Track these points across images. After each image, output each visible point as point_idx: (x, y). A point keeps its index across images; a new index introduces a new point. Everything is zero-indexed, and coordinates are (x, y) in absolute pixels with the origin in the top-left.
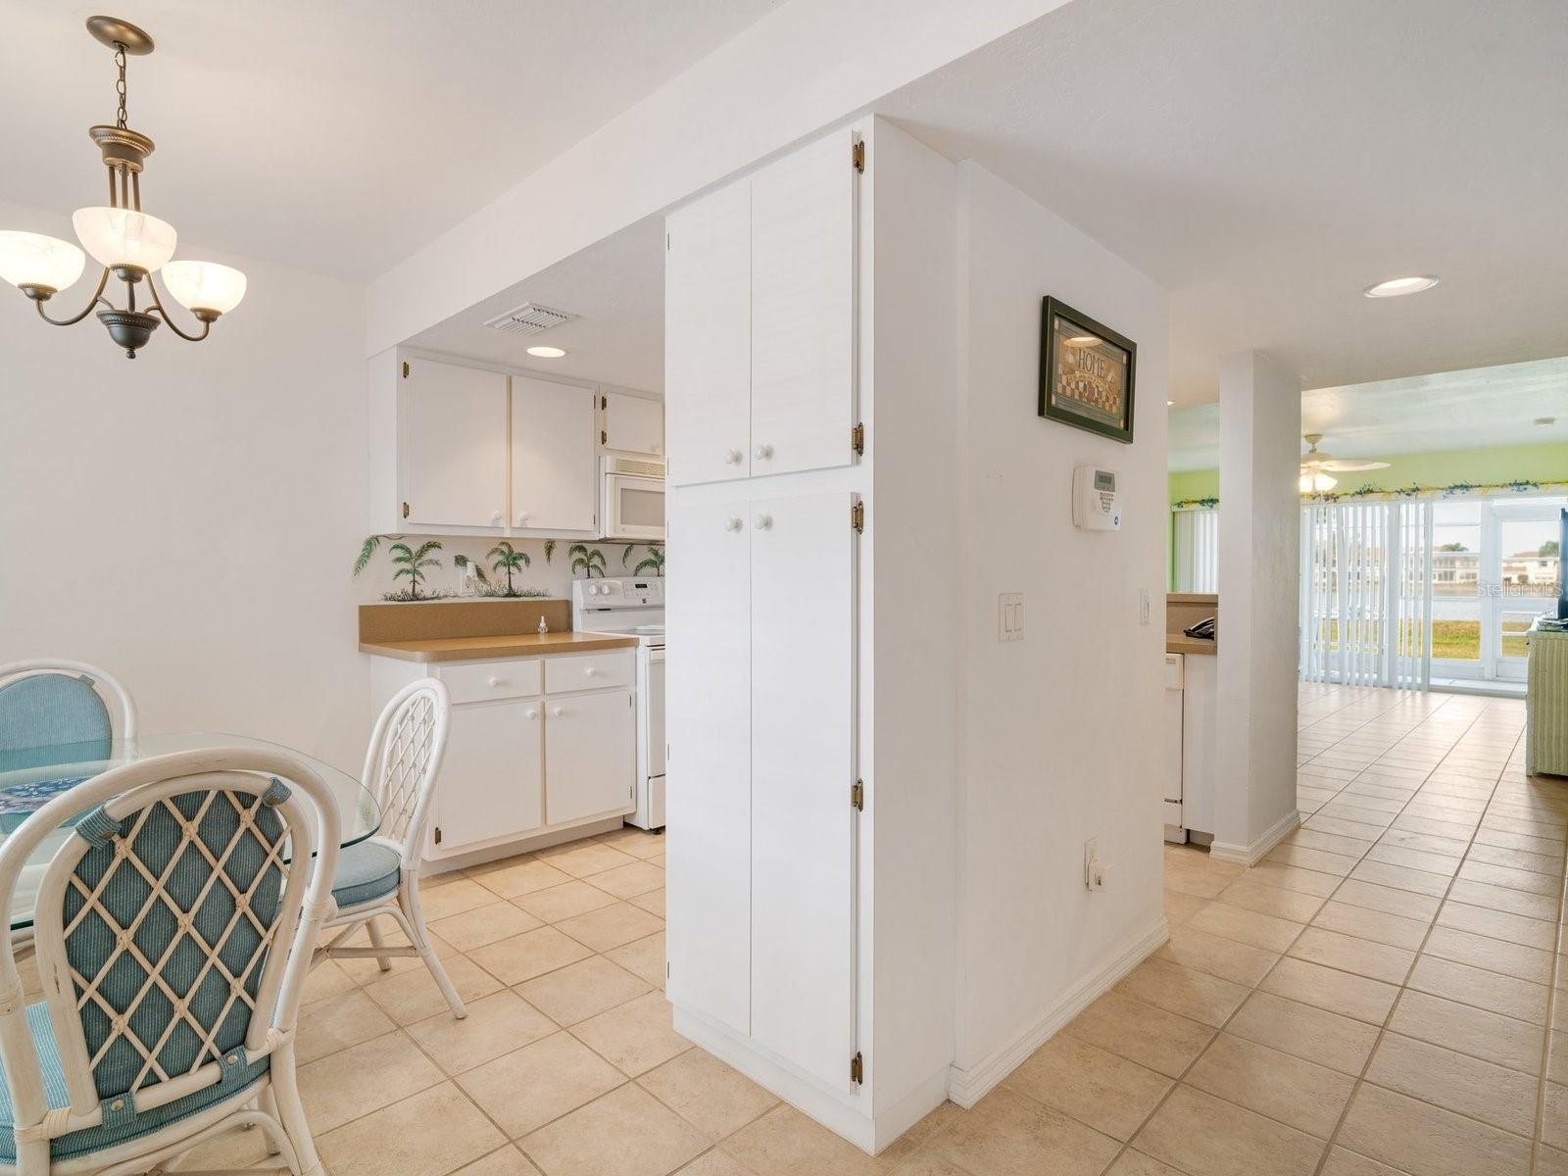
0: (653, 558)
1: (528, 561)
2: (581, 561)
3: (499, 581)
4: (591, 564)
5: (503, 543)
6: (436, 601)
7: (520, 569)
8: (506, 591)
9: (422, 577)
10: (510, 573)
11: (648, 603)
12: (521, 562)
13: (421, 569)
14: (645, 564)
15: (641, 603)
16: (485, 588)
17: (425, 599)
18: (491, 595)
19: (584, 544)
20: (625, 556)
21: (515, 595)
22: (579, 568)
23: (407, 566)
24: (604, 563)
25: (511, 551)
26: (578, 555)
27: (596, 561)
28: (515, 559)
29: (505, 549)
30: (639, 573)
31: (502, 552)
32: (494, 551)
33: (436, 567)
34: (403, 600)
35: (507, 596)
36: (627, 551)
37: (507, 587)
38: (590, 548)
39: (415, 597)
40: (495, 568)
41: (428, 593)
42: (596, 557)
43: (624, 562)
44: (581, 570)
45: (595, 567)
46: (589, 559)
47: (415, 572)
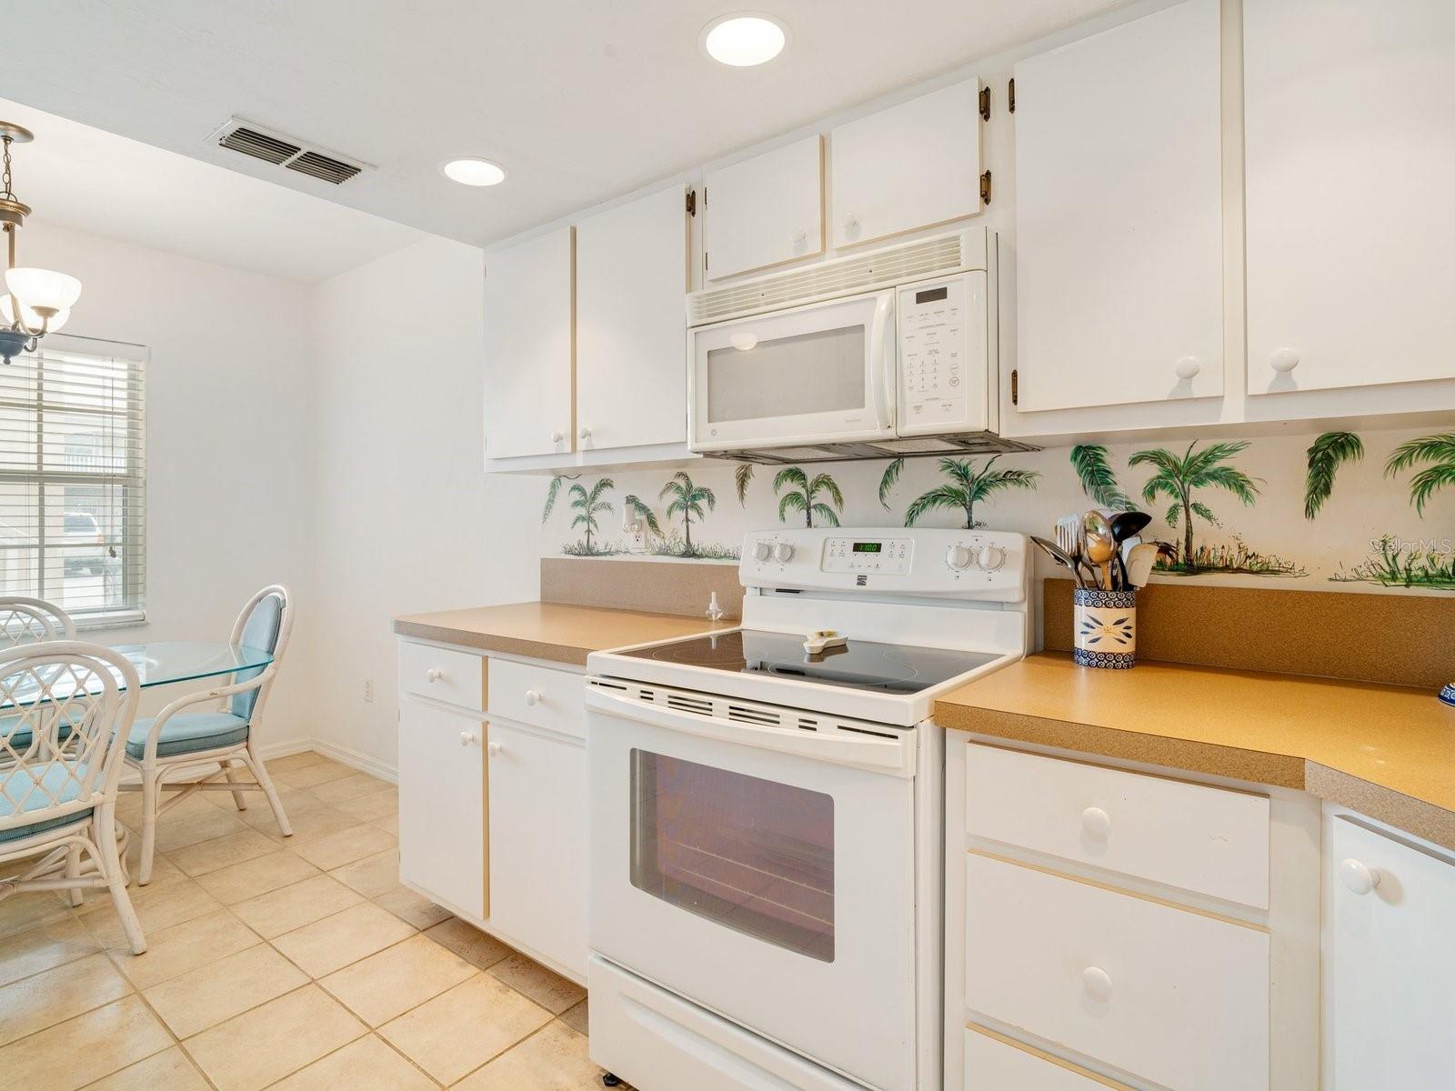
0: (955, 484)
1: (711, 500)
2: (795, 497)
3: (675, 532)
4: (813, 502)
5: (680, 475)
6: (608, 558)
7: (700, 514)
8: (683, 548)
9: (596, 525)
10: (687, 520)
11: (870, 585)
12: (703, 503)
13: (595, 516)
14: (935, 498)
15: (853, 585)
16: (658, 542)
17: (598, 554)
18: (665, 552)
19: (798, 466)
20: (885, 482)
21: (694, 555)
22: (791, 510)
23: (582, 511)
24: (839, 500)
25: (689, 485)
26: (790, 486)
27: (823, 496)
28: (694, 497)
29: (682, 483)
30: (917, 520)
31: (679, 488)
32: (670, 486)
33: (608, 511)
34: (579, 554)
35: (685, 555)
36: (888, 473)
37: (685, 542)
38: (812, 472)
39: (589, 551)
40: (669, 513)
41: (601, 547)
42: (824, 489)
43: (882, 495)
44: (795, 513)
45: (821, 507)
46: (811, 493)
47: (589, 519)
